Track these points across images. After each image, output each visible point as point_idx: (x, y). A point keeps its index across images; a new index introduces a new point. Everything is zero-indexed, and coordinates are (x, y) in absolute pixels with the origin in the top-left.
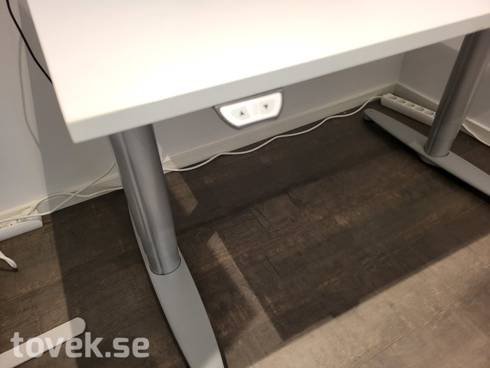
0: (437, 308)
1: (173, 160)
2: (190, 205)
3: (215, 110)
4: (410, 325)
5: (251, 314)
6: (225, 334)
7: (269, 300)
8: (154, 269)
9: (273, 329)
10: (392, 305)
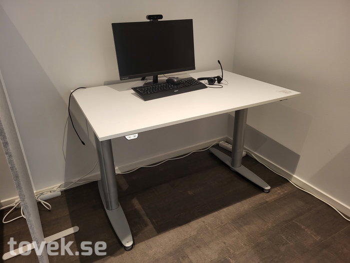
0: (221, 223)
1: (119, 169)
2: (125, 187)
3: (124, 137)
4: (209, 228)
5: (146, 225)
6: (134, 232)
7: (154, 221)
8: (108, 208)
9: (155, 230)
10: (204, 222)
